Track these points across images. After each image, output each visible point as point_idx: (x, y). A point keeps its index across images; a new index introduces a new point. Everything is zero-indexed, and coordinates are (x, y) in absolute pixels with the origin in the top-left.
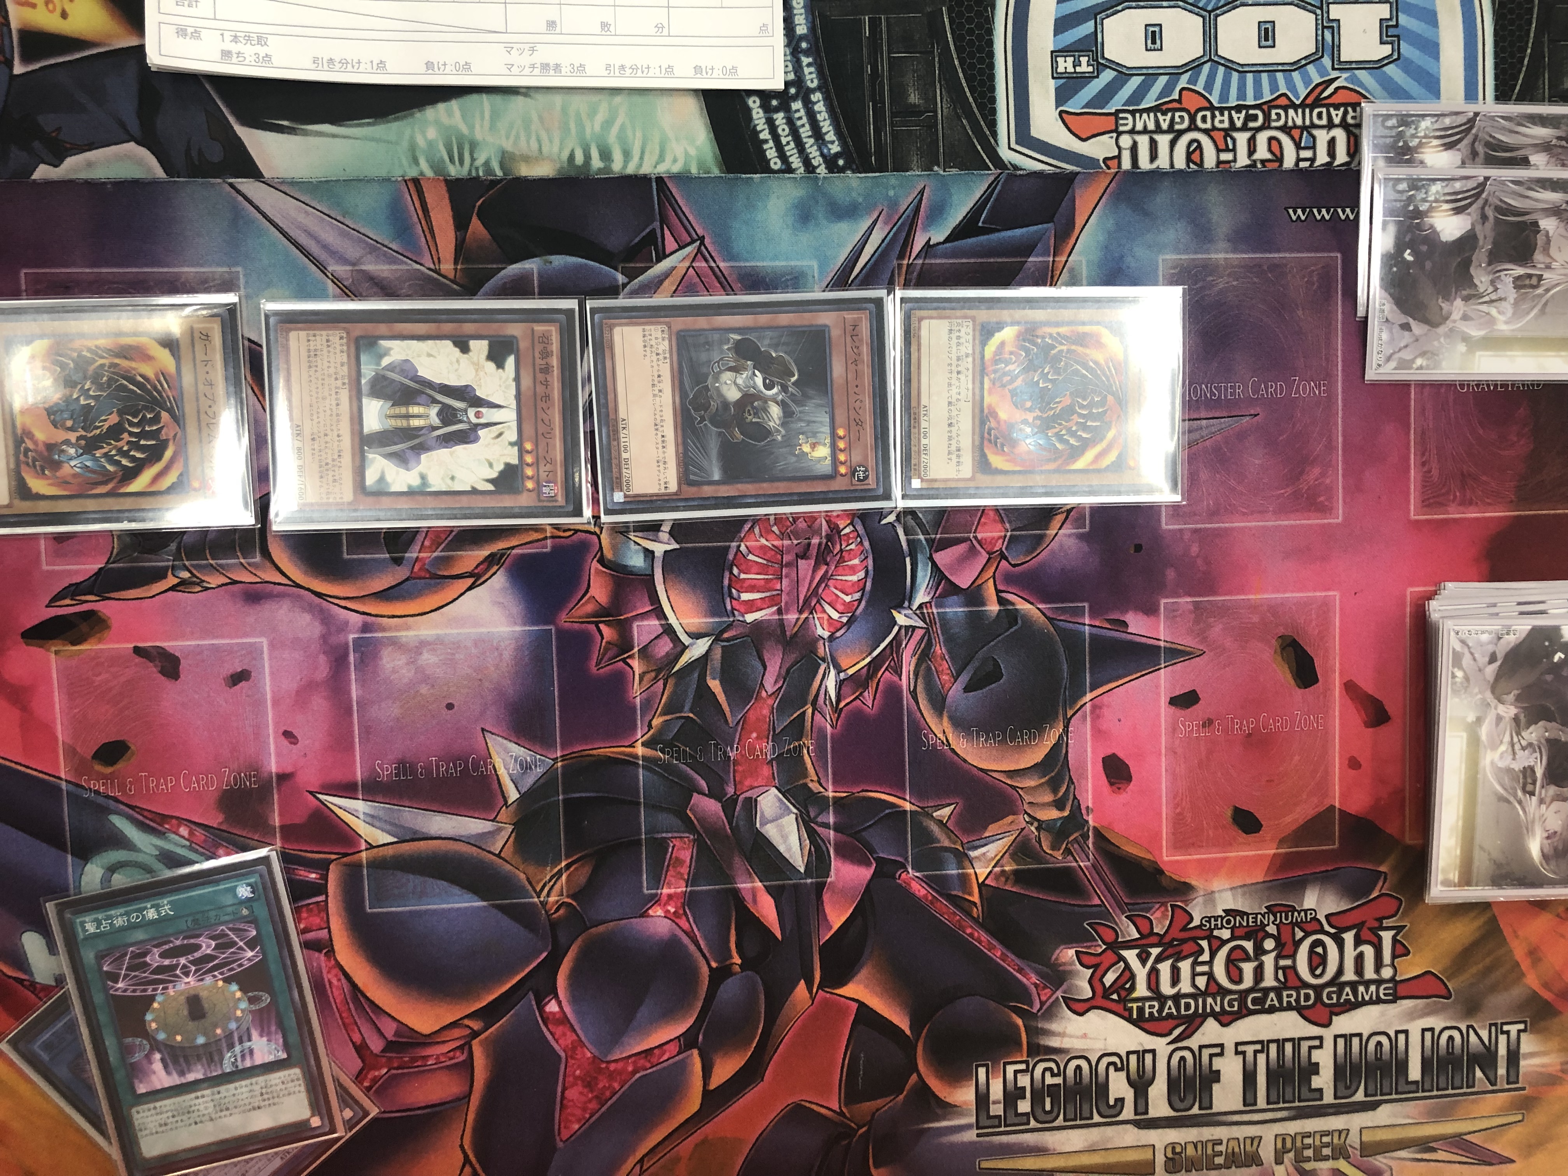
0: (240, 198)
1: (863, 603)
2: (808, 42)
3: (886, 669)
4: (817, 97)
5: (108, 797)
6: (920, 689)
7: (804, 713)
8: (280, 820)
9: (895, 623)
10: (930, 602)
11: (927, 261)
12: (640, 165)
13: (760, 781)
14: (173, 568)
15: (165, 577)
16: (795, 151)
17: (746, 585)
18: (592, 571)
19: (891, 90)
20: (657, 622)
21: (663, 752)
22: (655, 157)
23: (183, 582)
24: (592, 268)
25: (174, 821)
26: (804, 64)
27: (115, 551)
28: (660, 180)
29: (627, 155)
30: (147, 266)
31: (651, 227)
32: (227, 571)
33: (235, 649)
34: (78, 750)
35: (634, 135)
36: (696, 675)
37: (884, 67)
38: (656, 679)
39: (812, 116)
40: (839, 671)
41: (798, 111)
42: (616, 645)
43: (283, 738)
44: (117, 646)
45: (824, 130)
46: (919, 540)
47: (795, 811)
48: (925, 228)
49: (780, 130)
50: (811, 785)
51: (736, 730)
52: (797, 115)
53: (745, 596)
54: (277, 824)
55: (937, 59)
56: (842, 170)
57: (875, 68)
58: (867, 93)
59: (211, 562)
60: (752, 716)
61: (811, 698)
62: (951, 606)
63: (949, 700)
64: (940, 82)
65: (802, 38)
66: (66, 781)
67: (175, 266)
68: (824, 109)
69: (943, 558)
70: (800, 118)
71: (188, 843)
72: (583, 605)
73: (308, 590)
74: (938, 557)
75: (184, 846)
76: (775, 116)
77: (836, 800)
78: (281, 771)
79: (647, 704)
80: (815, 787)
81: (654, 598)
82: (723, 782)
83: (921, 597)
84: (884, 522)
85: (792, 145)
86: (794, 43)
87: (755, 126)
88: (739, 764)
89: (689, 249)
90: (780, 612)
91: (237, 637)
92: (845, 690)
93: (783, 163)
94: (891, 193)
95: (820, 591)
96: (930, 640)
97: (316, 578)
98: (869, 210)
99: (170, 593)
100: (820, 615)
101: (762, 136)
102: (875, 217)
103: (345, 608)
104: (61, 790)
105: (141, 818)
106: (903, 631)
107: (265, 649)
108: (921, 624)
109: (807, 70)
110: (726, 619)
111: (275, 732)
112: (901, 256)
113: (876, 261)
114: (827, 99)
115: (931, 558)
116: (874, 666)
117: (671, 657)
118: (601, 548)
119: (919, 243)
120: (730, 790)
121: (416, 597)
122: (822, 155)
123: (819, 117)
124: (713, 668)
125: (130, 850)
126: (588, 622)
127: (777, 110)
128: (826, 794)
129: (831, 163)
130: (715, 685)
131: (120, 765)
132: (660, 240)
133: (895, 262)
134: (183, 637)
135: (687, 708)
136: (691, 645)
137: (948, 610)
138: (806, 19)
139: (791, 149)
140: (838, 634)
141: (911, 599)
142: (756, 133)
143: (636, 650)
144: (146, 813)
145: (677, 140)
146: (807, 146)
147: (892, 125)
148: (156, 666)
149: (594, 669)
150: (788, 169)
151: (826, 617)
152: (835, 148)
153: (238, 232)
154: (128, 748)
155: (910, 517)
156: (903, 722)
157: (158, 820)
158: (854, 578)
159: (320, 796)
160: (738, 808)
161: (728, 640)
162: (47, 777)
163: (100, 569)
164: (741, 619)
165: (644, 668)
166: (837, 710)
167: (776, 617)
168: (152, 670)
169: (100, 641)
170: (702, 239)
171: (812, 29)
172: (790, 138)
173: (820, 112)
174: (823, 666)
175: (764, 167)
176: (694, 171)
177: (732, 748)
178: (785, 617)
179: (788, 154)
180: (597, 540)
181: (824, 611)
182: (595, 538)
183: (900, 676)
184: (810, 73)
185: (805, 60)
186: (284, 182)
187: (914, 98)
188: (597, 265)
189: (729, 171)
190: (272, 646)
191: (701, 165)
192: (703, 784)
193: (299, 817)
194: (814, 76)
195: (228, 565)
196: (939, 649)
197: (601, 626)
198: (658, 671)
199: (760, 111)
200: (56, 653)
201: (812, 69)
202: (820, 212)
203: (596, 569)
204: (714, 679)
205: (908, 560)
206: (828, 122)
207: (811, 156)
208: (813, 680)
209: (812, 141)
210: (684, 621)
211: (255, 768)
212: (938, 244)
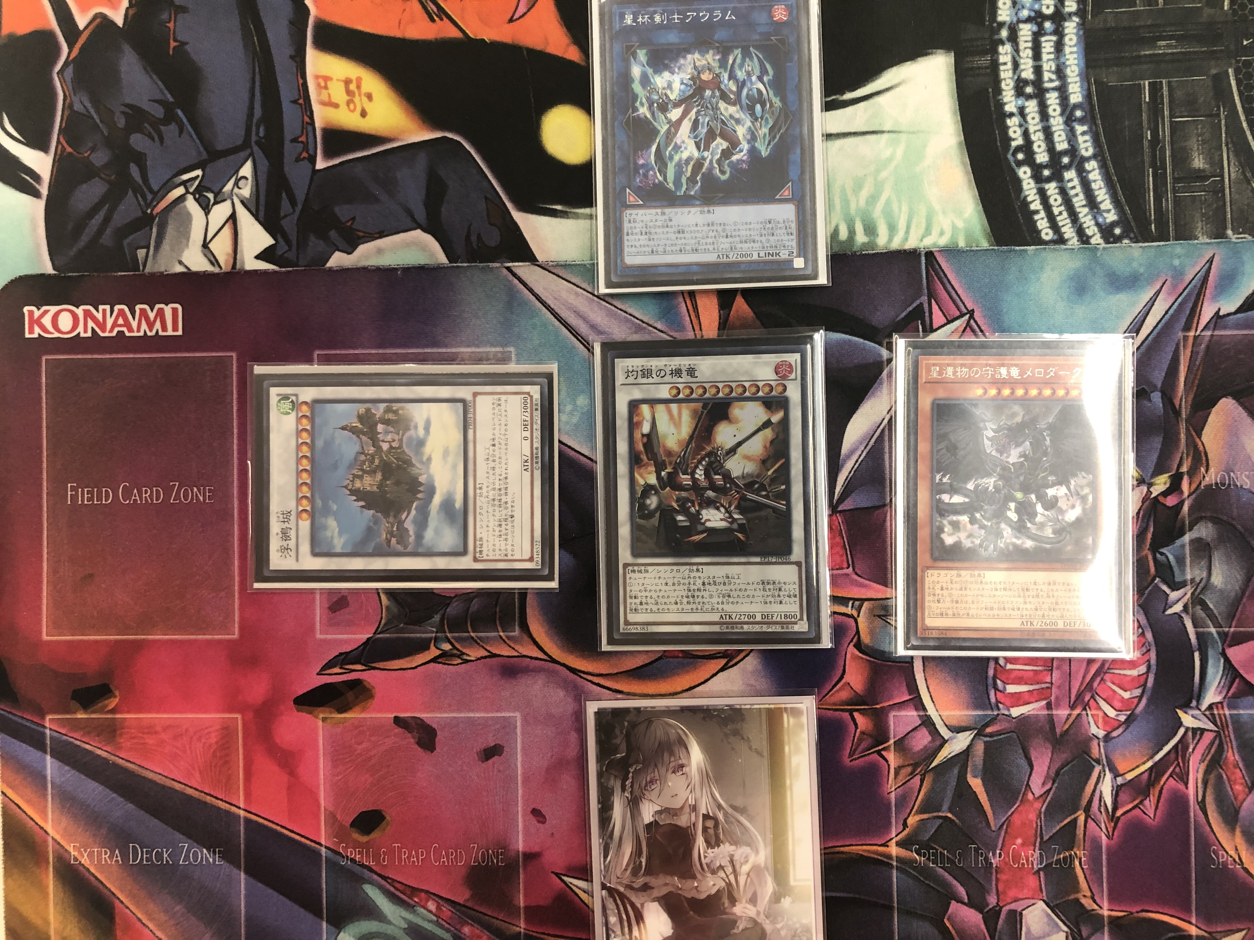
0: (516, 281)
1: (1144, 701)
2: (1083, 110)
3: (1171, 776)
4: (1091, 165)
5: (363, 866)
6: (1209, 799)
7: (1075, 820)
8: (525, 901)
9: (1181, 724)
10: (1221, 703)
11: (1217, 333)
12: (906, 239)
13: (1025, 893)
14: (436, 639)
15: (428, 648)
16: (1068, 221)
17: (1013, 676)
18: (848, 656)
19: (1173, 156)
20: (915, 713)
21: (919, 854)
22: (922, 231)
23: (445, 654)
24: (855, 344)
25: (423, 894)
26: (1078, 132)
27: (383, 622)
28: (930, 255)
29: (892, 229)
30: (427, 346)
31: (918, 302)
32: (487, 643)
33: (490, 722)
34: (339, 817)
35: (900, 208)
36: (956, 771)
37: (1166, 132)
38: (912, 774)
39: (1086, 185)
40: (1116, 774)
41: (1071, 180)
42: (870, 735)
43: (531, 816)
44: (379, 715)
45: (1099, 199)
46: (1210, 634)
47: (1065, 929)
48: (1215, 298)
49: (1051, 201)
50: (1083, 901)
51: (999, 835)
52: (1070, 185)
53: (1011, 689)
54: (522, 904)
55: (1223, 122)
56: (1118, 239)
57: (1155, 133)
58: (1147, 159)
59: (472, 634)
60: (1017, 820)
61: (1084, 802)
62: (1246, 708)
63: (1243, 813)
64: (1227, 145)
65: (1076, 106)
66: (326, 847)
67: (452, 346)
68: (1099, 177)
69: (1236, 653)
70: (1074, 188)
71: (435, 918)
72: (838, 691)
73: (564, 665)
74: (1231, 652)
75: (430, 921)
76: (1047, 186)
77: (1114, 921)
78: (527, 850)
79: (902, 801)
80: (1088, 903)
81: (913, 688)
82: (984, 891)
83: (1211, 696)
84: (1169, 612)
85: (1065, 214)
86: (1068, 112)
87: (1026, 197)
88: (1002, 872)
89: (957, 323)
90: (1049, 706)
91: (492, 711)
92: (1123, 797)
93: (1055, 234)
94: (1176, 262)
95: (1095, 684)
96: (1221, 745)
97: (571, 652)
98: (1150, 281)
99: (432, 665)
100: (1094, 712)
101: (1033, 207)
102: (1158, 287)
103: (598, 685)
104: (321, 855)
105: (392, 889)
106: (1190, 733)
107: (519, 724)
108: (1211, 726)
109: (1081, 139)
110: (990, 713)
111: (524, 810)
112: (1187, 327)
113: (1158, 333)
114: (1103, 166)
115: (1224, 654)
116: (1157, 771)
117: (929, 752)
118: (858, 632)
119: (1207, 312)
120: (992, 900)
121: (667, 677)
122: (1097, 224)
123: (1094, 186)
124: (975, 766)
125: (380, 921)
126: (842, 710)
127: (1049, 180)
128: (1100, 912)
129: (1106, 232)
130: (976, 783)
131: (373, 835)
132: (927, 314)
133: (1181, 334)
134: (440, 709)
135: (945, 806)
136: (951, 739)
137: (1242, 712)
138: (1082, 87)
139: (1063, 220)
140: (1115, 734)
141: (1199, 699)
142: (1025, 204)
143: (892, 741)
144: (397, 885)
145: (944, 213)
146: (1080, 215)
147: (1174, 191)
148: (414, 738)
149: (846, 761)
150: (1060, 240)
151: (1101, 714)
152: (1112, 217)
153: (512, 313)
154: (383, 818)
155: (1199, 607)
156: (1189, 836)
157: (408, 893)
158: (1134, 673)
159: (565, 878)
160: (1001, 922)
161: (991, 735)
162: (308, 842)
163: (369, 639)
164: (1006, 713)
165: (900, 762)
166: (1113, 818)
167: (1046, 712)
168: (410, 740)
169: (363, 710)
170: (971, 313)
171: (1088, 96)
172: (1062, 208)
173: (1095, 181)
174: (1097, 769)
175: (1036, 239)
176: (962, 244)
177: (994, 854)
178: (1054, 712)
179: (1060, 224)
180: (853, 624)
181: (1100, 708)
182: (851, 622)
183: (1186, 784)
184: (1085, 141)
185: (1080, 129)
186: (558, 265)
187: (1198, 162)
188: (861, 340)
189: (999, 244)
190: (525, 720)
191: (969, 237)
192: (962, 891)
193: (543, 899)
194: (1089, 144)
195: (488, 637)
196: (1232, 755)
197: (856, 714)
198: (915, 766)
199: (1032, 182)
200: (324, 719)
201: (1087, 137)
202: (1098, 283)
203: (853, 654)
204: (975, 777)
205: (1197, 655)
206: (1104, 191)
207: (1085, 226)
208: (1086, 783)
209: (1086, 210)
210: (945, 714)
211: (503, 846)
212: (1229, 315)
